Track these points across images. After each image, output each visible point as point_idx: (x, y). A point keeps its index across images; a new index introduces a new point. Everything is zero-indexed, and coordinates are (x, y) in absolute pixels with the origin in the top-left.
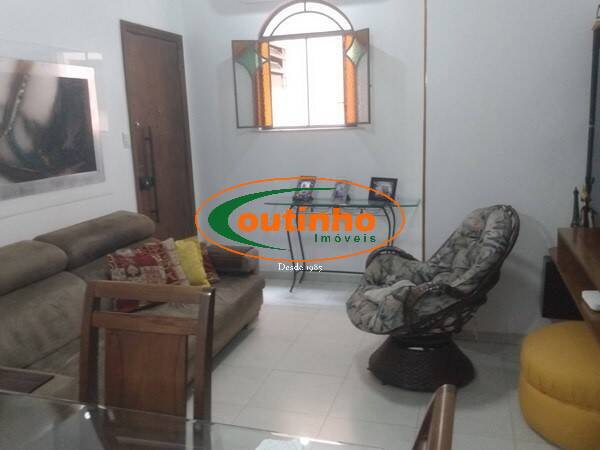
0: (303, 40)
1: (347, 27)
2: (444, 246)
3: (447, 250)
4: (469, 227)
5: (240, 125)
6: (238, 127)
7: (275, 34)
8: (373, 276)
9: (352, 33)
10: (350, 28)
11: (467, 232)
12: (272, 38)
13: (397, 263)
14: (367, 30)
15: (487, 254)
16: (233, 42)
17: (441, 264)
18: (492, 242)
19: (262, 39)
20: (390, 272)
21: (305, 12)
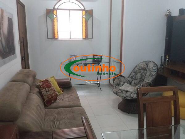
0: (69, 11)
1: (83, 8)
2: (132, 73)
3: (133, 74)
4: (141, 67)
5: (49, 38)
6: (48, 38)
7: (58, 8)
8: (117, 83)
9: (84, 10)
10: (84, 9)
11: (141, 68)
12: (58, 9)
13: (122, 79)
14: (92, 10)
15: (154, 74)
16: (46, 9)
17: (133, 78)
18: (154, 70)
19: (54, 9)
20: (121, 82)
21: (69, 2)
